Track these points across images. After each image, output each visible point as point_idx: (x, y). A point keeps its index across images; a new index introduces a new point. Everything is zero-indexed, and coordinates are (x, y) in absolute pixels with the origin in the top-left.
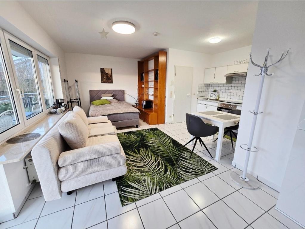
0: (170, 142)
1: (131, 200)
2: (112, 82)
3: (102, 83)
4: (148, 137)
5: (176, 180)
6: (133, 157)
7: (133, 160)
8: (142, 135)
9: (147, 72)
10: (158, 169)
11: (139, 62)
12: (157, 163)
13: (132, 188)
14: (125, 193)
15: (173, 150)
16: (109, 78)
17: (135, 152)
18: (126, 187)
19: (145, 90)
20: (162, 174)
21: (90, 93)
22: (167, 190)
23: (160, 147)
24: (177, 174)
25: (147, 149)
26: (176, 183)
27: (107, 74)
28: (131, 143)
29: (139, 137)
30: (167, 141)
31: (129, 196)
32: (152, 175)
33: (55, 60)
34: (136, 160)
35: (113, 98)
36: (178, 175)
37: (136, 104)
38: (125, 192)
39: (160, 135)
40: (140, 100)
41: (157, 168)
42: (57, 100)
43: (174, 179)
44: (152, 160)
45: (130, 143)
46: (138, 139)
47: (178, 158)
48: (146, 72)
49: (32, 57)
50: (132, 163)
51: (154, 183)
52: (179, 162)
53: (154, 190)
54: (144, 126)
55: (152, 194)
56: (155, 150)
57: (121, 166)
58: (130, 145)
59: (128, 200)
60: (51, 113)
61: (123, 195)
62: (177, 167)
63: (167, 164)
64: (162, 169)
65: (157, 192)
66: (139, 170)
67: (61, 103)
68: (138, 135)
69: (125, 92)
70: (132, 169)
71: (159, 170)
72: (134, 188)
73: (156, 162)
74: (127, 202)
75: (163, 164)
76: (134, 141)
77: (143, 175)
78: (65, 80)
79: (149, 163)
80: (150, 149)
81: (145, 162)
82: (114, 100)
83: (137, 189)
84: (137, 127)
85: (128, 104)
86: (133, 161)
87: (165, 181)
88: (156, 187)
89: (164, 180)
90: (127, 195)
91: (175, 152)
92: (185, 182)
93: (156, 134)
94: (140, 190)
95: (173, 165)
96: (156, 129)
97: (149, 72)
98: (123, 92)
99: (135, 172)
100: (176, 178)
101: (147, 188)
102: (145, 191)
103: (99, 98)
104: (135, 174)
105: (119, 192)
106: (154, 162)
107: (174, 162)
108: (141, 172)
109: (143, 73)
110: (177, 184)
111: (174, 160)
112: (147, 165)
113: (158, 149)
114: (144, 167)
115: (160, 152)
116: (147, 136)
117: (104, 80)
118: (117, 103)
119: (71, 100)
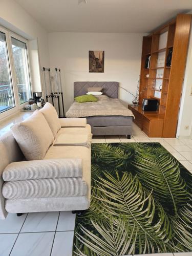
0: (175, 172)
1: (87, 251)
2: (102, 71)
3: (90, 72)
4: (141, 156)
5: (168, 242)
6: (109, 184)
7: (109, 187)
8: (133, 151)
9: (157, 54)
10: (143, 212)
11: (144, 38)
12: (143, 202)
13: (94, 233)
14: (82, 237)
15: (178, 187)
16: (100, 65)
17: (115, 176)
18: (87, 229)
19: (150, 82)
20: (147, 225)
21: (75, 85)
22: (147, 255)
23: (155, 175)
24: (173, 232)
25: (134, 174)
26: (167, 248)
27: (97, 59)
28: (114, 160)
29: (127, 153)
30: (171, 169)
31: (87, 244)
32: (130, 221)
33: (33, 43)
34: (112, 189)
35: (102, 93)
36: (176, 236)
37: (135, 103)
38: (83, 235)
39: (162, 156)
40: (141, 97)
41: (141, 211)
42: (34, 94)
43: (165, 239)
44: (137, 194)
45: (112, 160)
46: (126, 157)
47: (185, 203)
48: (154, 54)
49: (5, 40)
50: (106, 192)
51: (129, 236)
52: (184, 211)
53: (127, 248)
54: (140, 138)
55: (121, 253)
56: (147, 180)
57: (80, 197)
58: (112, 163)
59: (82, 250)
60: (25, 109)
61: (79, 239)
62: (177, 220)
63: (161, 209)
64: (149, 215)
65: (130, 253)
66: (113, 206)
67: (38, 98)
68: (127, 151)
69: (121, 85)
70: (103, 201)
71: (144, 215)
72: (97, 234)
73: (142, 200)
74: (80, 252)
75: (154, 208)
76: (118, 159)
77: (116, 216)
78: (44, 69)
79: (132, 199)
80: (139, 176)
81: (125, 196)
82: (104, 96)
83: (100, 236)
84: (129, 137)
85: (121, 103)
86: (107, 189)
87: (148, 238)
88: (131, 244)
89: (147, 235)
90: (84, 241)
91: (182, 190)
92: (186, 251)
93: (155, 154)
94: (104, 240)
95: (170, 212)
96: (157, 145)
97: (159, 54)
98: (117, 85)
99: (107, 208)
100: (171, 240)
101: (116, 242)
102: (111, 244)
103: (85, 93)
104: (105, 210)
105: (75, 232)
106: (140, 200)
107: (174, 208)
108: (114, 210)
109: (150, 55)
110: (169, 250)
111: (175, 204)
112: (127, 201)
113: (152, 179)
114: (121, 204)
115: (153, 184)
116: (141, 154)
117: (93, 68)
118: (106, 101)
119: (52, 94)
